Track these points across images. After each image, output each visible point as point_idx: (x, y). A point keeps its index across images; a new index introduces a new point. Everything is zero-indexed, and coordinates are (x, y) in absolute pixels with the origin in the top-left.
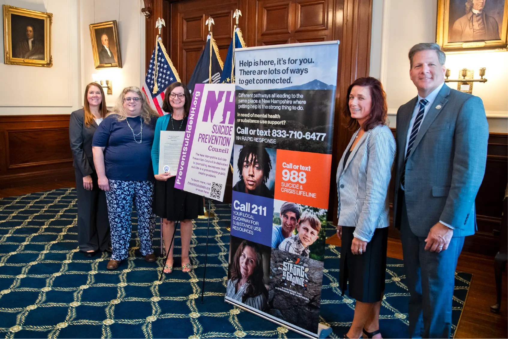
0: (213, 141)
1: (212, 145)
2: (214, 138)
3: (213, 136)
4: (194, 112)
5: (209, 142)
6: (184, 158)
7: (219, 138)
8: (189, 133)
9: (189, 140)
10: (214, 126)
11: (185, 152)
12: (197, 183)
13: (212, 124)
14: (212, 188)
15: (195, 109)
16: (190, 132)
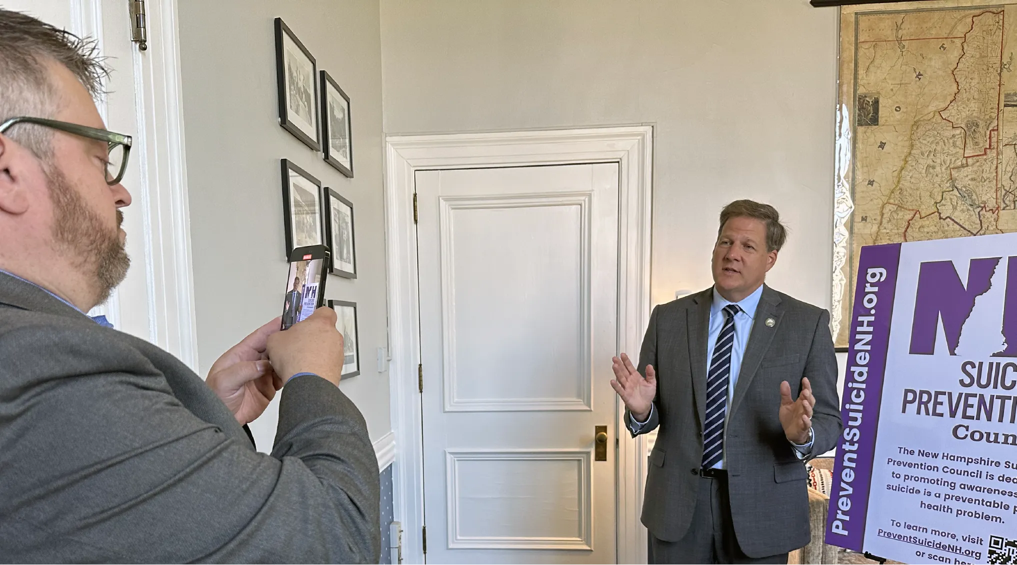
0: (972, 412)
1: (966, 422)
2: (974, 401)
3: (968, 396)
4: (871, 329)
5: (953, 414)
6: (850, 460)
7: (997, 403)
8: (859, 390)
9: (861, 408)
10: (968, 367)
11: (852, 443)
12: (921, 536)
13: (958, 361)
14: (991, 553)
15: (872, 319)
16: (864, 386)
